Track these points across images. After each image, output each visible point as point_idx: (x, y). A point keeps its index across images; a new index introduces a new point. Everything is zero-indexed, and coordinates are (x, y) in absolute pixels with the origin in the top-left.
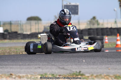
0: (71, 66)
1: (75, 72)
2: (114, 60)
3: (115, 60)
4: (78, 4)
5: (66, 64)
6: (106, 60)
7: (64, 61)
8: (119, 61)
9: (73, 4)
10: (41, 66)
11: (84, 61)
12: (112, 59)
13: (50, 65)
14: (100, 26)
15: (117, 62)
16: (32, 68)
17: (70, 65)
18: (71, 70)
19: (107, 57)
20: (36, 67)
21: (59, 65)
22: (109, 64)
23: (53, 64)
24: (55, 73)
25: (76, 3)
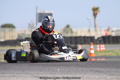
2: (88, 69)
5: (41, 73)
6: (80, 69)
7: (38, 70)
8: (94, 71)
9: (47, 12)
10: (15, 74)
11: (59, 70)
12: (87, 68)
13: (24, 74)
14: (74, 35)
15: (91, 71)
16: (6, 77)
17: (44, 73)
19: (82, 67)
20: (11, 76)
21: (33, 74)
22: (83, 73)
23: (28, 73)
25: (50, 11)
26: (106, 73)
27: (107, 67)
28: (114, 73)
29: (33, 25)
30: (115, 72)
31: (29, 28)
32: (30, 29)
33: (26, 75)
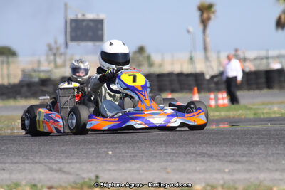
0: (78, 165)
1: (87, 180)
2: (180, 150)
3: (184, 151)
4: (102, 16)
5: (68, 161)
6: (162, 149)
7: (63, 153)
8: (193, 153)
9: (90, 16)
10: (7, 165)
11: (110, 153)
12: (177, 148)
13: (28, 163)
14: (156, 70)
15: (188, 154)
17: (76, 162)
18: (77, 175)
19: (166, 144)
21: (50, 163)
22: (169, 158)
23: (37, 160)
24: (40, 181)
25: (98, 15)
26: (222, 159)
27: (226, 144)
28: (240, 159)
29: (58, 49)
30: (244, 155)
31: (48, 55)
32: (52, 58)
33: (33, 165)
